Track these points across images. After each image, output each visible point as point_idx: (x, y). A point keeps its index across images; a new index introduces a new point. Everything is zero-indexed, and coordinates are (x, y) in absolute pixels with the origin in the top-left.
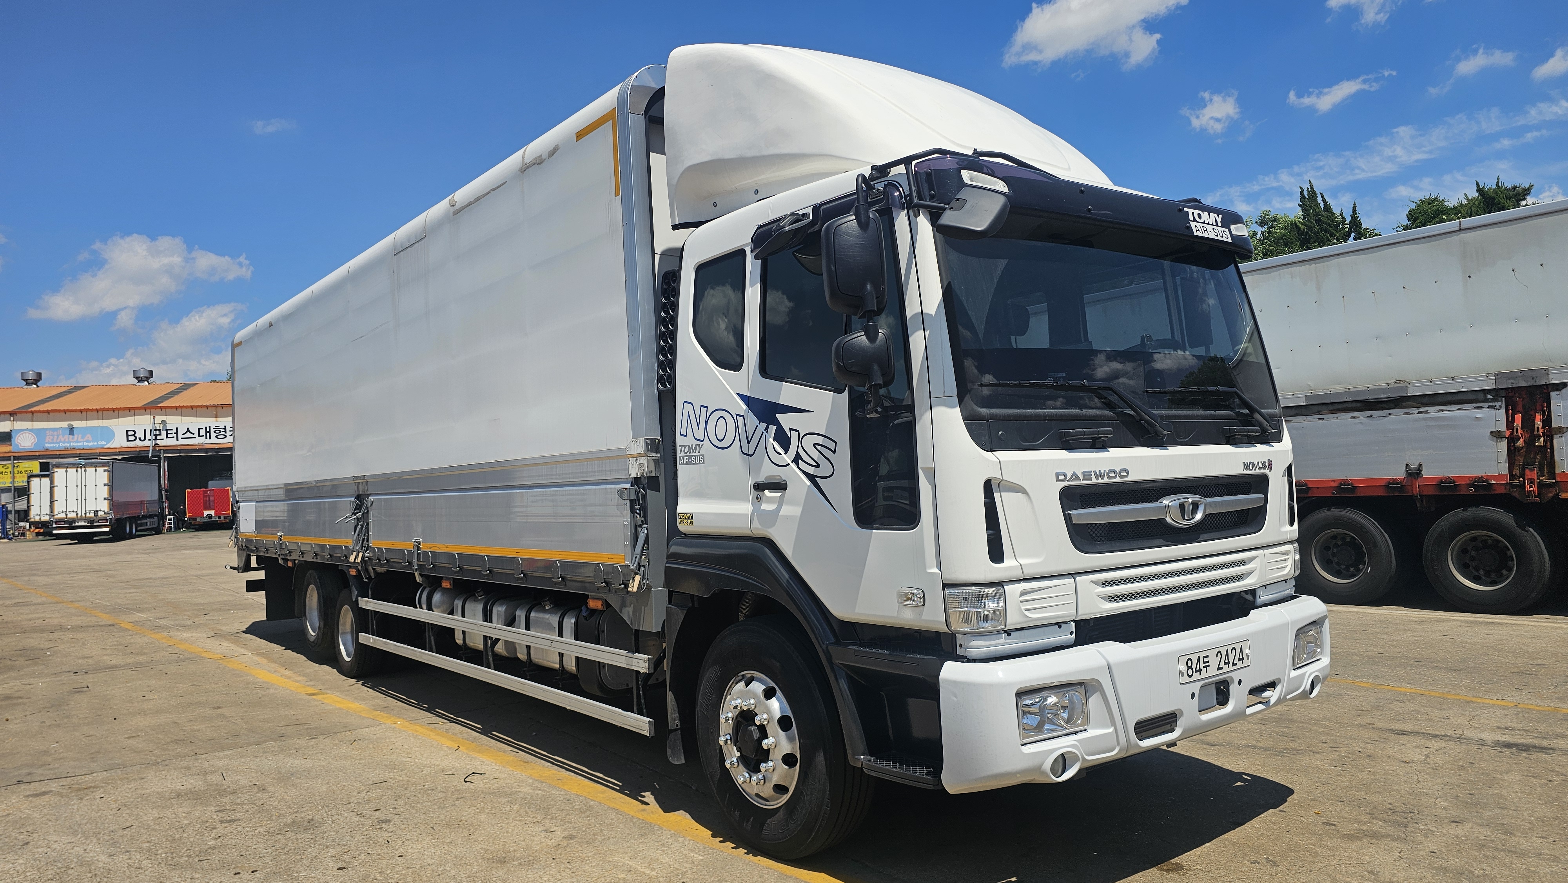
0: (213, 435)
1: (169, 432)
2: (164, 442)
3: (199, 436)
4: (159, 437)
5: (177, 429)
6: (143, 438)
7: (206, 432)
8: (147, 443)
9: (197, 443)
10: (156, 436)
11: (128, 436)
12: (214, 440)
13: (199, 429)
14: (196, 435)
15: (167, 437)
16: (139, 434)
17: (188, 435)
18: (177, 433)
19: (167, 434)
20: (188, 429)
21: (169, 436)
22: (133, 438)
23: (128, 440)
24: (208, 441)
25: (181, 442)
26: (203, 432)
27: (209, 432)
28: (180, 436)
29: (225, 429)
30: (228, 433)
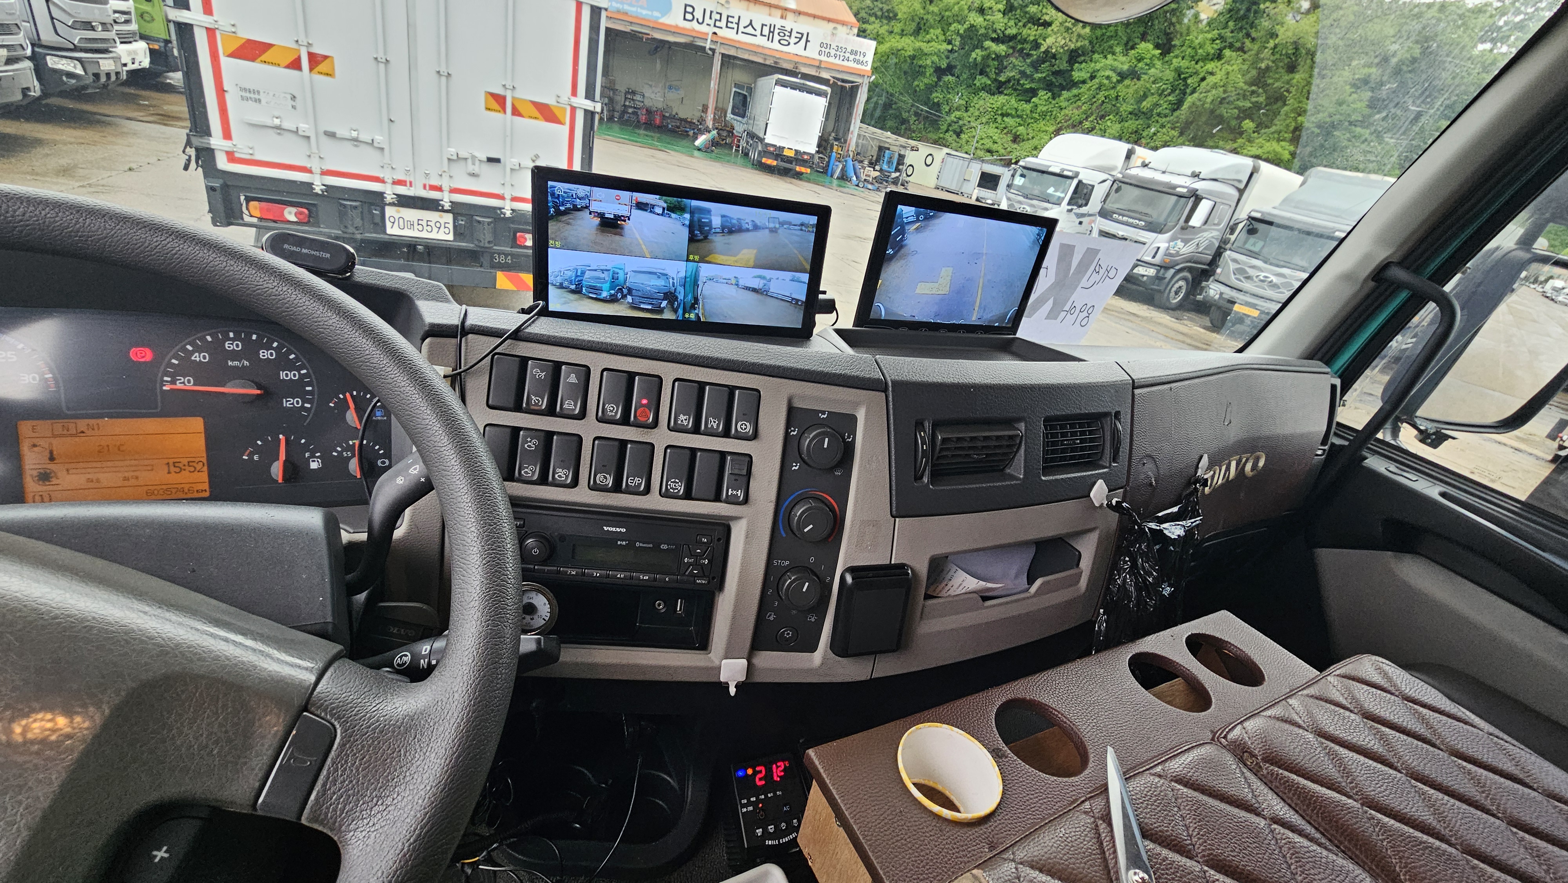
0: (777, 38)
1: (730, 19)
2: (725, 33)
3: (761, 35)
4: (718, 24)
5: (739, 17)
6: (701, 21)
7: (770, 32)
8: (703, 28)
9: (757, 43)
10: (716, 20)
11: (685, 12)
12: (776, 45)
13: (763, 25)
14: (758, 33)
15: (727, 27)
16: (698, 14)
17: (750, 30)
18: (738, 24)
19: (728, 21)
20: (751, 24)
21: (730, 25)
22: (689, 17)
23: (685, 19)
24: (769, 44)
25: (742, 38)
26: (766, 31)
27: (773, 32)
28: (741, 29)
29: (791, 33)
30: (793, 40)
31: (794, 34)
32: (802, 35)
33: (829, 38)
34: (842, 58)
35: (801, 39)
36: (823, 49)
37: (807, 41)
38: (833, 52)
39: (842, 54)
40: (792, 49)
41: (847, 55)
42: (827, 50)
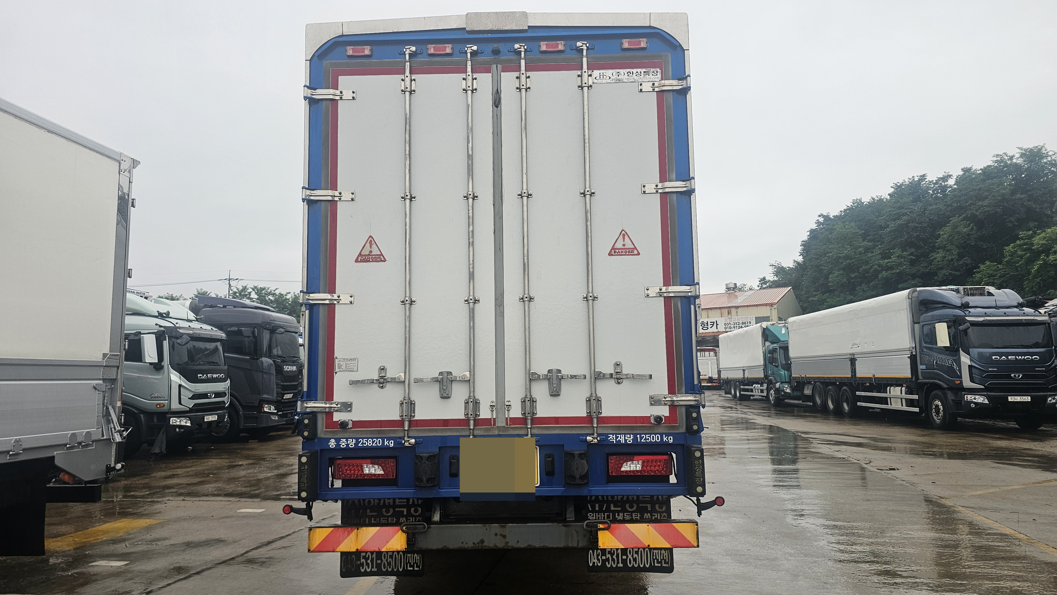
29: (707, 323)
30: (710, 326)
31: (709, 324)
32: (714, 322)
33: (728, 320)
34: (738, 327)
35: (713, 325)
36: (727, 326)
37: (717, 325)
38: (732, 326)
39: (738, 326)
40: (710, 330)
41: (740, 325)
42: (729, 326)
